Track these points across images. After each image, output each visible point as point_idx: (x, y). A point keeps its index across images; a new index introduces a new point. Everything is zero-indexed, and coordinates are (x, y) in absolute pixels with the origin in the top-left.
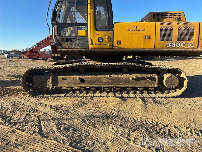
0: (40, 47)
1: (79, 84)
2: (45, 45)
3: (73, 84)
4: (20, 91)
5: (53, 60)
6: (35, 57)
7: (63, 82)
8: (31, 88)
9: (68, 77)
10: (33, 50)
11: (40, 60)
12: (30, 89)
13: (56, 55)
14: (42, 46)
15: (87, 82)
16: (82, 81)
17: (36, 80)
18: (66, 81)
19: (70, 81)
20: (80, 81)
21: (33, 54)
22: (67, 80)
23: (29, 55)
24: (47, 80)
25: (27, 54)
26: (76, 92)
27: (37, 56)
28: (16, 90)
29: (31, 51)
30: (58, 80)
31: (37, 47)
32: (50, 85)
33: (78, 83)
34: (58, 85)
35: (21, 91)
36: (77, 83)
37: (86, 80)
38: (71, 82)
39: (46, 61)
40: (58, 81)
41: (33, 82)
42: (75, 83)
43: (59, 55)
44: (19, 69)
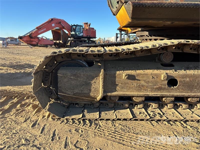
0: (40, 32)
1: (164, 89)
2: (45, 29)
3: (151, 88)
4: (26, 99)
5: (55, 47)
6: (34, 43)
7: (127, 85)
8: (53, 97)
9: (141, 74)
10: (32, 35)
11: (40, 46)
12: (49, 97)
13: (58, 42)
14: (42, 31)
15: (183, 86)
16: (172, 82)
17: (66, 80)
18: (135, 83)
19: (143, 83)
20: (166, 82)
21: (32, 40)
22: (138, 80)
23: (27, 41)
24: (93, 78)
25: (25, 39)
26: (150, 105)
27: (37, 41)
28: (17, 96)
29: (29, 36)
30: (117, 79)
31: (36, 31)
32: (98, 91)
33: (163, 86)
34: (115, 91)
35: (28, 98)
36: (159, 87)
37: (181, 81)
38: (145, 84)
39: (47, 48)
40: (115, 82)
41: (59, 84)
42: (155, 87)
43: (61, 42)
44: (17, 57)
